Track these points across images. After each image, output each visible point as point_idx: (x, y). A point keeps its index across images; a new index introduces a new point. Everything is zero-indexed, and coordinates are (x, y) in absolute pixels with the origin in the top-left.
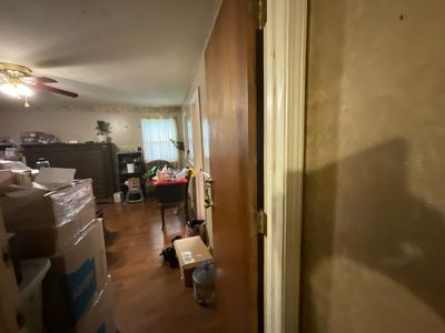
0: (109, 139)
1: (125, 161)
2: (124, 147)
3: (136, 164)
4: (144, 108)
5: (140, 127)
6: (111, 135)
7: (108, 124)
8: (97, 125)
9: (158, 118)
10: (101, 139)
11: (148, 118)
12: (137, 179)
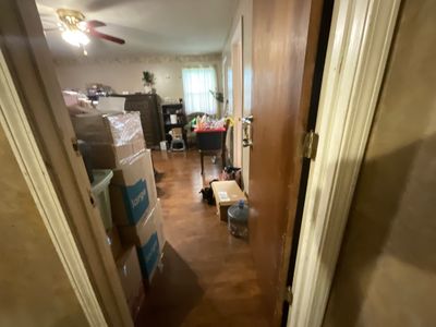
0: (154, 90)
1: (168, 113)
2: (167, 98)
3: (178, 115)
4: (185, 56)
5: (181, 77)
6: (155, 86)
7: (152, 76)
8: (143, 76)
9: (197, 67)
10: (147, 90)
11: (189, 67)
12: (180, 129)
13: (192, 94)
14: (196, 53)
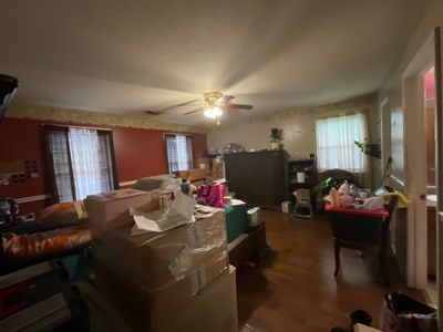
0: (281, 146)
1: (295, 170)
3: (307, 173)
4: (320, 107)
5: (313, 130)
6: (282, 142)
7: (281, 131)
8: (271, 134)
9: (338, 116)
10: (274, 146)
11: (325, 118)
12: (307, 191)
13: (327, 148)
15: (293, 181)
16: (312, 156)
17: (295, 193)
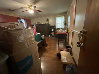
0: (49, 23)
2: (52, 25)
3: (54, 29)
4: (57, 14)
5: (55, 19)
7: (49, 19)
8: (46, 20)
9: (60, 16)
10: (47, 23)
12: (54, 32)
13: (58, 23)
14: (60, 13)
15: (51, 31)
16: (55, 25)
17: (52, 33)
